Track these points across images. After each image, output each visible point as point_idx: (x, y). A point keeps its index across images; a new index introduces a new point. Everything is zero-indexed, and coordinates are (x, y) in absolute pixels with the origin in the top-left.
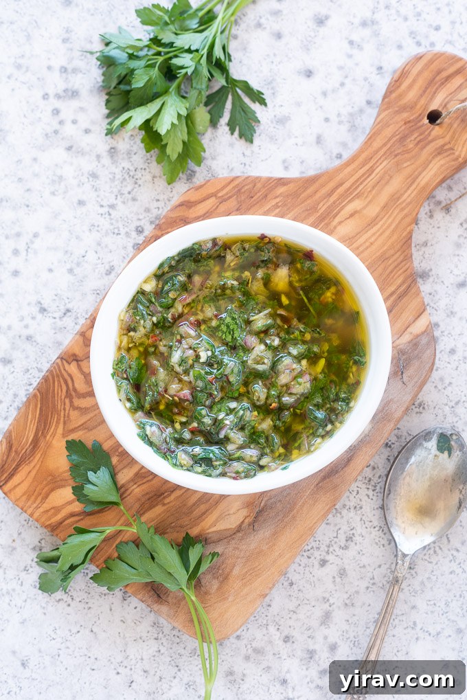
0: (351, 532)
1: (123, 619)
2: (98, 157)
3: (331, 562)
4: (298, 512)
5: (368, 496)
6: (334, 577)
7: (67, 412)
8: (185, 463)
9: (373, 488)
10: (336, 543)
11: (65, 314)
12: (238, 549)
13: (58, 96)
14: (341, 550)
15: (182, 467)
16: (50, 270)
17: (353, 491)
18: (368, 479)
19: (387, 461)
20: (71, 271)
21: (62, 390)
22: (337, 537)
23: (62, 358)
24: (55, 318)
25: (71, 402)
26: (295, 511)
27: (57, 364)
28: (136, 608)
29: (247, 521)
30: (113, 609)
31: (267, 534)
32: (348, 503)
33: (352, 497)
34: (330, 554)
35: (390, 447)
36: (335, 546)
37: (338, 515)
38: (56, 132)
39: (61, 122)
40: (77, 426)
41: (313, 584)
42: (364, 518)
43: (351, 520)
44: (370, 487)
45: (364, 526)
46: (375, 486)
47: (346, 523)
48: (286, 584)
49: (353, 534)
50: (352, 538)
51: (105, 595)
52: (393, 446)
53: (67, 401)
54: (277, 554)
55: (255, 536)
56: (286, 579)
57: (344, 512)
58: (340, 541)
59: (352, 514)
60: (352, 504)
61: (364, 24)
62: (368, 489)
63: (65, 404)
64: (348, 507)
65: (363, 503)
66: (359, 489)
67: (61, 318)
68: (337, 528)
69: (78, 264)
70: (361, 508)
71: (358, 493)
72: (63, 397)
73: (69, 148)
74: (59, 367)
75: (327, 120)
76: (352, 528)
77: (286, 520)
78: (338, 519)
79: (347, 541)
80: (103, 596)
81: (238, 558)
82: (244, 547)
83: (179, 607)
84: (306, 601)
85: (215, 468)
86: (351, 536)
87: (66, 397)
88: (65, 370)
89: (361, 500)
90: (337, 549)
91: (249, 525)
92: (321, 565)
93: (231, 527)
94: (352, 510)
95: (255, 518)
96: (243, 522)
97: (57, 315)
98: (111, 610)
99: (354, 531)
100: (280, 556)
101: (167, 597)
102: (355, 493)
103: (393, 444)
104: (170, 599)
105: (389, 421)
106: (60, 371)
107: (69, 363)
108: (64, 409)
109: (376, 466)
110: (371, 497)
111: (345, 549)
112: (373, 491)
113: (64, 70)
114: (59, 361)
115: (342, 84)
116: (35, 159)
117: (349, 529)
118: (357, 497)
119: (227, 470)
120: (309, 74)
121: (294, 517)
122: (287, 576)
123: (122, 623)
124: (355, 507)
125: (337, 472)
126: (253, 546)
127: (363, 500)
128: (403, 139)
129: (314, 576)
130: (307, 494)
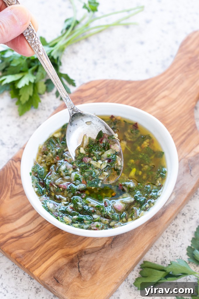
0: (164, 259)
4: (136, 239)
5: (173, 240)
7: (13, 186)
11: (14, 146)
12: (102, 257)
16: (8, 125)
17: (165, 237)
18: (173, 231)
19: (183, 222)
20: (19, 126)
21: (11, 175)
24: (9, 148)
25: (16, 181)
26: (134, 238)
27: (10, 162)
28: (43, 298)
29: (108, 243)
31: (119, 250)
32: (162, 243)
33: (164, 241)
35: (185, 215)
37: (157, 249)
40: (18, 193)
42: (171, 252)
43: (164, 252)
44: (175, 235)
45: (171, 256)
46: (177, 235)
47: (162, 254)
48: (128, 286)
50: (164, 262)
52: (186, 215)
53: (14, 180)
54: (124, 260)
55: (112, 251)
56: (128, 283)
57: (160, 248)
59: (165, 249)
60: (165, 244)
61: (169, 23)
62: (173, 236)
63: (12, 182)
64: (162, 246)
65: (171, 244)
66: (168, 236)
67: (12, 148)
68: (157, 256)
70: (170, 246)
71: (168, 238)
72: (12, 178)
74: (10, 164)
75: (151, 63)
76: (165, 256)
77: (129, 243)
78: (157, 252)
80: (25, 291)
81: (102, 262)
82: (106, 257)
83: (69, 288)
87: (13, 178)
88: (13, 165)
89: (169, 242)
91: (109, 245)
93: (99, 246)
94: (165, 247)
95: (112, 241)
96: (105, 244)
97: (10, 146)
99: (166, 258)
100: (126, 262)
101: (62, 282)
102: (166, 238)
104: (64, 284)
105: (184, 194)
106: (11, 165)
107: (16, 162)
108: (12, 184)
109: (177, 225)
112: (176, 237)
114: (11, 161)
115: (158, 48)
118: (167, 240)
120: (142, 43)
121: (133, 242)
124: (166, 246)
126: (110, 256)
128: (189, 65)
130: (141, 230)
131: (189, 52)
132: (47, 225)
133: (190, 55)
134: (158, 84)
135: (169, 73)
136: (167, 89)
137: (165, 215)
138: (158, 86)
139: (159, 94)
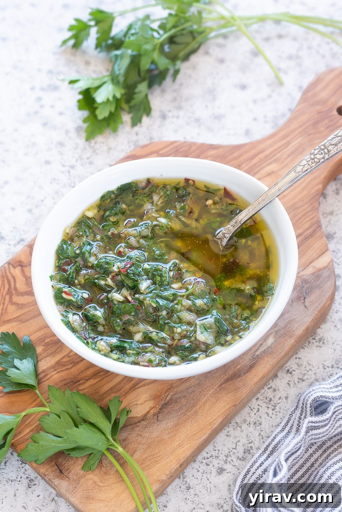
0: (249, 445)
1: (24, 505)
2: (67, 132)
3: (228, 471)
4: (200, 408)
5: (268, 414)
6: (230, 486)
7: (5, 306)
8: (103, 348)
9: (273, 408)
10: (234, 453)
11: (19, 242)
12: (141, 435)
13: (43, 89)
14: (238, 461)
15: (100, 351)
16: (13, 209)
17: (254, 408)
18: (268, 399)
19: (287, 385)
20: (30, 211)
21: (4, 288)
22: (236, 449)
23: (9, 263)
24: (10, 245)
25: (11, 298)
26: (198, 407)
27: (5, 268)
28: (38, 496)
29: (152, 411)
30: (17, 495)
31: (170, 425)
32: (248, 419)
33: (252, 414)
34: (228, 463)
35: (291, 373)
36: (233, 456)
37: (238, 428)
38: (36, 113)
39: (42, 106)
40: (12, 318)
41: (209, 490)
42: (262, 433)
43: (250, 434)
44: (270, 406)
45: (262, 441)
46: (275, 406)
47: (245, 437)
48: (183, 487)
49: (251, 447)
50: (249, 450)
51: (12, 481)
52: (293, 373)
53: (7, 297)
54: (177, 443)
55: (158, 425)
56: (184, 483)
57: (244, 426)
58: (238, 452)
59: (251, 429)
60: (252, 420)
61: (290, 58)
62: (268, 408)
63: (5, 300)
64: (248, 422)
65: (263, 420)
66: (260, 407)
67: (15, 245)
68: (237, 440)
69: (37, 206)
70: (260, 424)
71: (258, 410)
72: (4, 294)
73: (45, 124)
74: (5, 270)
75: (255, 119)
76: (250, 441)
77: (189, 414)
78: (238, 432)
79: (244, 452)
80: (10, 482)
81: (140, 444)
82: (147, 435)
83: (78, 484)
84: (201, 506)
85: (128, 355)
86: (249, 448)
87: (7, 294)
88: (10, 272)
89: (260, 417)
90: (235, 460)
91: (154, 415)
92: (219, 472)
93: (138, 415)
94: (252, 425)
95: (160, 409)
96: (148, 412)
97: (12, 243)
98: (15, 496)
99: (252, 445)
101: (69, 473)
102: (255, 411)
103: (294, 371)
104: (71, 476)
105: (290, 337)
106: (6, 273)
107: (14, 267)
108: (4, 304)
109: (277, 388)
110: (270, 415)
111: (243, 460)
112: (273, 410)
113: (50, 72)
114: (6, 266)
115: (270, 96)
116: (16, 130)
117: (247, 442)
118: (257, 414)
119: (140, 359)
120: (243, 87)
121: (196, 412)
122: (185, 480)
123: (23, 509)
124: (255, 423)
125: (239, 376)
126: (155, 435)
127: (263, 417)
129: (210, 482)
130: (210, 393)
131: (318, 103)
132: (53, 375)
133: (318, 108)
134: (262, 152)
135: (282, 135)
136: (275, 161)
137: (253, 371)
138: (261, 156)
139: (262, 168)
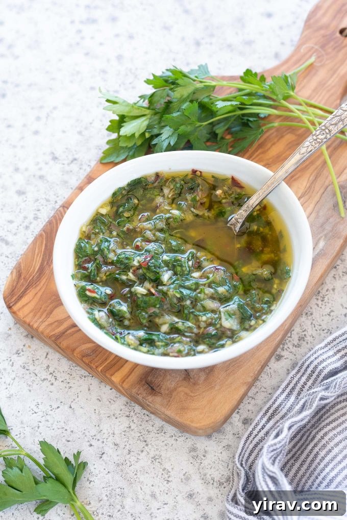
0: (303, 333)
1: (98, 397)
3: (285, 357)
5: (318, 305)
6: (288, 370)
9: (322, 299)
10: (290, 341)
14: (294, 348)
19: (333, 279)
22: (291, 337)
30: (91, 388)
34: (285, 350)
36: (289, 344)
41: (269, 374)
42: (314, 322)
43: (303, 324)
44: (319, 298)
45: (314, 329)
46: (324, 298)
47: (299, 326)
49: (305, 335)
50: (304, 338)
52: (337, 267)
58: (293, 340)
62: (317, 299)
65: (313, 311)
70: (312, 314)
76: (304, 330)
79: (299, 340)
80: (83, 378)
84: (264, 390)
86: (303, 336)
89: (311, 308)
90: (291, 347)
92: (277, 359)
98: (89, 390)
99: (305, 333)
110: (320, 306)
111: (298, 347)
112: (322, 301)
117: (301, 331)
124: (307, 314)
127: (313, 308)
129: (270, 368)
